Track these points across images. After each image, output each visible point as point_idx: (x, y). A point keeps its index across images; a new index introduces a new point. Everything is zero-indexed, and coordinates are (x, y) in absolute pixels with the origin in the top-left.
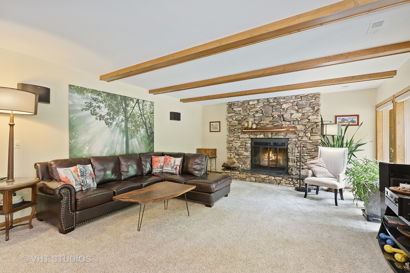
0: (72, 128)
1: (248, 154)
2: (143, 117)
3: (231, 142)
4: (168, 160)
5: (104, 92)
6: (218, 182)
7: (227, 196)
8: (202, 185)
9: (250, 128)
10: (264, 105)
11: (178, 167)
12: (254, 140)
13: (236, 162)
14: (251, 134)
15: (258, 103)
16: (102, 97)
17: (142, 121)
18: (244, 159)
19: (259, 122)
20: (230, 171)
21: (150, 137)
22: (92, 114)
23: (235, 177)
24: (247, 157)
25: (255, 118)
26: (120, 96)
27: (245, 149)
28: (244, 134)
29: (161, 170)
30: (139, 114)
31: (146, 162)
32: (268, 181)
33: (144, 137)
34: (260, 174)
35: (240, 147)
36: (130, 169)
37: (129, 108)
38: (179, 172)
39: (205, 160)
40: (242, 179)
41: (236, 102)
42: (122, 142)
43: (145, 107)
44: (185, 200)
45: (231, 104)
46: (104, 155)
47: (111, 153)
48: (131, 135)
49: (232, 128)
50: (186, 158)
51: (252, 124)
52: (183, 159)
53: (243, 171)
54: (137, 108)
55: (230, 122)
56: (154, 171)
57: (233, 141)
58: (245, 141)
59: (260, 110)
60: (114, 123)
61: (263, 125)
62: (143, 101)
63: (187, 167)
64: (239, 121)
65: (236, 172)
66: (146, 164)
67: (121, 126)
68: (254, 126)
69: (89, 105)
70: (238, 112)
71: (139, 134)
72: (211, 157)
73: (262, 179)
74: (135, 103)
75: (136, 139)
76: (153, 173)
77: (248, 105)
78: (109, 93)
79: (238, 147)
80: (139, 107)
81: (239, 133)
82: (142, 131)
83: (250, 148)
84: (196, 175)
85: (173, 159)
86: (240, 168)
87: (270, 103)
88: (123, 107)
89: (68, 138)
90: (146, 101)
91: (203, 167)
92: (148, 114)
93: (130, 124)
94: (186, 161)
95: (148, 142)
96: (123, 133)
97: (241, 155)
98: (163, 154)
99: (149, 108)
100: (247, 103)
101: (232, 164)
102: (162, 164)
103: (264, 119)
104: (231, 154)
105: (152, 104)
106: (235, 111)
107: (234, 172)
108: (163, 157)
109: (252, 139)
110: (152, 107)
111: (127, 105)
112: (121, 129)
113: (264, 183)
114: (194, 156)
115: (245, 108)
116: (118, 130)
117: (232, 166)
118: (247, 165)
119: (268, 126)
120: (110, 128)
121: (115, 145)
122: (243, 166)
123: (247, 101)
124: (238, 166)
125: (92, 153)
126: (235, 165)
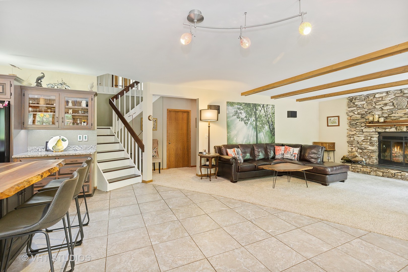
0: (228, 126)
1: (375, 148)
2: (267, 117)
3: (352, 136)
4: (288, 149)
5: (243, 103)
6: (334, 168)
7: (343, 181)
8: (318, 168)
9: (376, 122)
10: (396, 97)
11: (296, 155)
12: (382, 134)
13: (358, 156)
14: (378, 128)
15: (388, 95)
16: (242, 106)
17: (266, 120)
18: (369, 153)
19: (389, 115)
20: (350, 164)
21: (272, 132)
22: (237, 118)
23: (357, 170)
24: (373, 152)
25: (383, 111)
26: (252, 104)
27: (370, 143)
28: (369, 128)
29: (282, 156)
30: (265, 115)
31: (270, 150)
32: (400, 177)
33: (267, 132)
34: (389, 169)
35: (363, 141)
36: (260, 154)
37: (257, 112)
38: (297, 159)
39: (322, 150)
40: (364, 173)
41: (359, 96)
42: (254, 135)
43: (269, 109)
44: (305, 179)
45: (352, 99)
46: (244, 143)
47: (248, 142)
48: (259, 130)
49: (353, 122)
50: (303, 149)
51: (379, 118)
52: (301, 149)
53: (367, 165)
54: (263, 111)
55: (351, 117)
56: (276, 157)
57: (355, 135)
58: (370, 135)
59: (390, 103)
60: (249, 123)
61: (395, 118)
62: (267, 105)
63: (305, 155)
64: (362, 115)
65: (358, 166)
66: (271, 151)
67: (253, 125)
68: (382, 120)
69: (236, 112)
70: (360, 105)
71: (264, 130)
72: (329, 150)
73: (392, 174)
74: (262, 107)
75: (262, 133)
76: (276, 158)
77: (373, 98)
78: (246, 103)
79: (361, 141)
80: (264, 110)
81: (362, 127)
82: (267, 127)
83: (376, 142)
84: (313, 162)
85: (292, 149)
86: (363, 162)
87: (404, 94)
88: (254, 111)
89: (227, 133)
90: (269, 105)
91: (320, 156)
92: (271, 114)
93: (259, 122)
94: (303, 151)
95: (271, 135)
96: (254, 129)
97: (365, 149)
98: (283, 145)
99: (271, 110)
100: (373, 96)
101: (353, 158)
102: (283, 152)
103: (396, 112)
104: (353, 147)
105: (273, 106)
106: (357, 105)
107: (355, 165)
108: (284, 147)
109: (379, 133)
110: (273, 109)
111: (256, 110)
112: (253, 126)
113: (395, 178)
114: (311, 147)
115: (370, 101)
116: (251, 127)
117: (353, 159)
118: (373, 159)
119: (401, 119)
120: (247, 126)
121: (250, 137)
122: (368, 160)
123: (372, 94)
124: (361, 160)
125: (238, 142)
126: (357, 159)
